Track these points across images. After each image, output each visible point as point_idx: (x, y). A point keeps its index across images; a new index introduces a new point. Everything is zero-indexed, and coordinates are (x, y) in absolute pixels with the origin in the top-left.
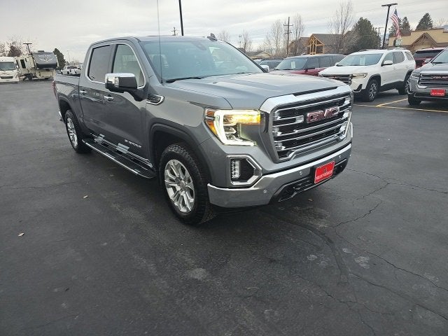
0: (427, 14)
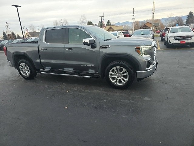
0: (109, 20)
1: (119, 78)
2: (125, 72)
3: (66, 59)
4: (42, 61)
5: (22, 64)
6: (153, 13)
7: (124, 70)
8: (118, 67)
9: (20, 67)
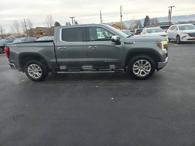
0: (76, 22)
1: (142, 70)
2: (148, 64)
3: (88, 57)
4: (59, 60)
5: (31, 65)
6: (121, 16)
7: (147, 62)
8: (142, 61)
9: (29, 68)
